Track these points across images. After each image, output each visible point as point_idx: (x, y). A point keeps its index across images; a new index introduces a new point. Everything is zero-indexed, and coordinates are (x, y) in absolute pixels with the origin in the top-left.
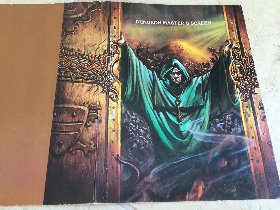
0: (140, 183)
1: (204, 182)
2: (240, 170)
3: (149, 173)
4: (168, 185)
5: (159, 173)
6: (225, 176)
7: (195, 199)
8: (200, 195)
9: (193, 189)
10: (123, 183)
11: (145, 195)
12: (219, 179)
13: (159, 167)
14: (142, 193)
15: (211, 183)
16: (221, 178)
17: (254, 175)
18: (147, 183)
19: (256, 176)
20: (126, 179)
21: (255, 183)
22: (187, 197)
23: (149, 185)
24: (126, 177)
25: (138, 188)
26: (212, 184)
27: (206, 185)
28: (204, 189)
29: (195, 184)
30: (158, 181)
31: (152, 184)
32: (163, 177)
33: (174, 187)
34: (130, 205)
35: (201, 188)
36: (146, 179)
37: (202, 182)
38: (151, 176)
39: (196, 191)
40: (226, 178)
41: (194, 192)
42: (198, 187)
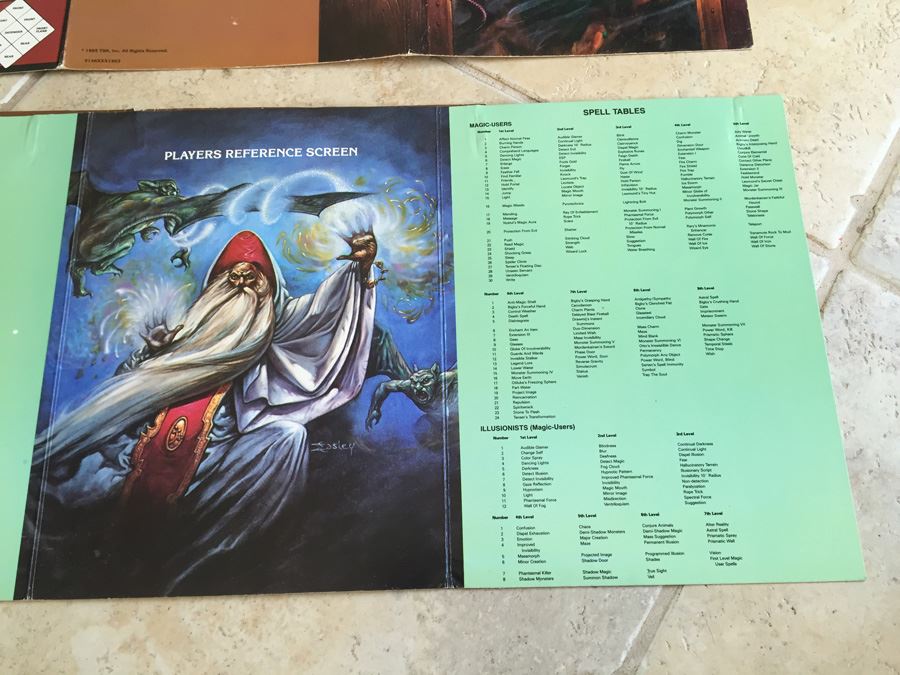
0: (488, 29)
1: (606, 27)
2: (674, 7)
3: (505, 14)
4: (538, 32)
5: (522, 14)
6: (646, 17)
7: (589, 51)
8: (598, 45)
9: (585, 37)
10: (456, 28)
11: (497, 47)
12: (634, 21)
13: (523, 5)
14: (492, 43)
15: (619, 27)
16: (639, 19)
17: (701, 14)
18: (502, 29)
19: (705, 16)
20: (463, 21)
21: (702, 26)
22: (574, 48)
23: (504, 32)
24: (464, 19)
25: (485, 35)
26: (621, 29)
27: (610, 31)
28: (604, 37)
29: (589, 30)
30: (520, 26)
31: (511, 31)
32: (529, 19)
33: (551, 34)
34: (471, 66)
35: (600, 36)
36: (498, 23)
37: (602, 26)
38: (508, 19)
39: (591, 40)
40: (648, 19)
41: (587, 41)
42: (594, 33)
